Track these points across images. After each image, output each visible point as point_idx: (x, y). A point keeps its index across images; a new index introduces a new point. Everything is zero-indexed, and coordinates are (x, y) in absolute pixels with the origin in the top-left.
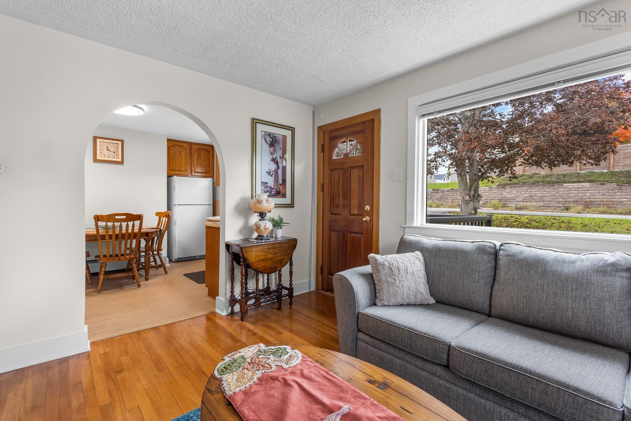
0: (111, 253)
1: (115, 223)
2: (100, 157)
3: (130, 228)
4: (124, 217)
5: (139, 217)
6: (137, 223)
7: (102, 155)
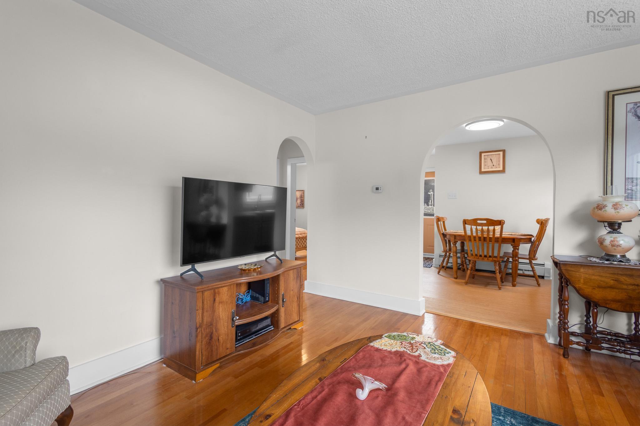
0: (485, 254)
1: (477, 227)
2: (484, 169)
3: (491, 233)
4: (485, 222)
5: (500, 223)
6: (498, 228)
7: (486, 167)
